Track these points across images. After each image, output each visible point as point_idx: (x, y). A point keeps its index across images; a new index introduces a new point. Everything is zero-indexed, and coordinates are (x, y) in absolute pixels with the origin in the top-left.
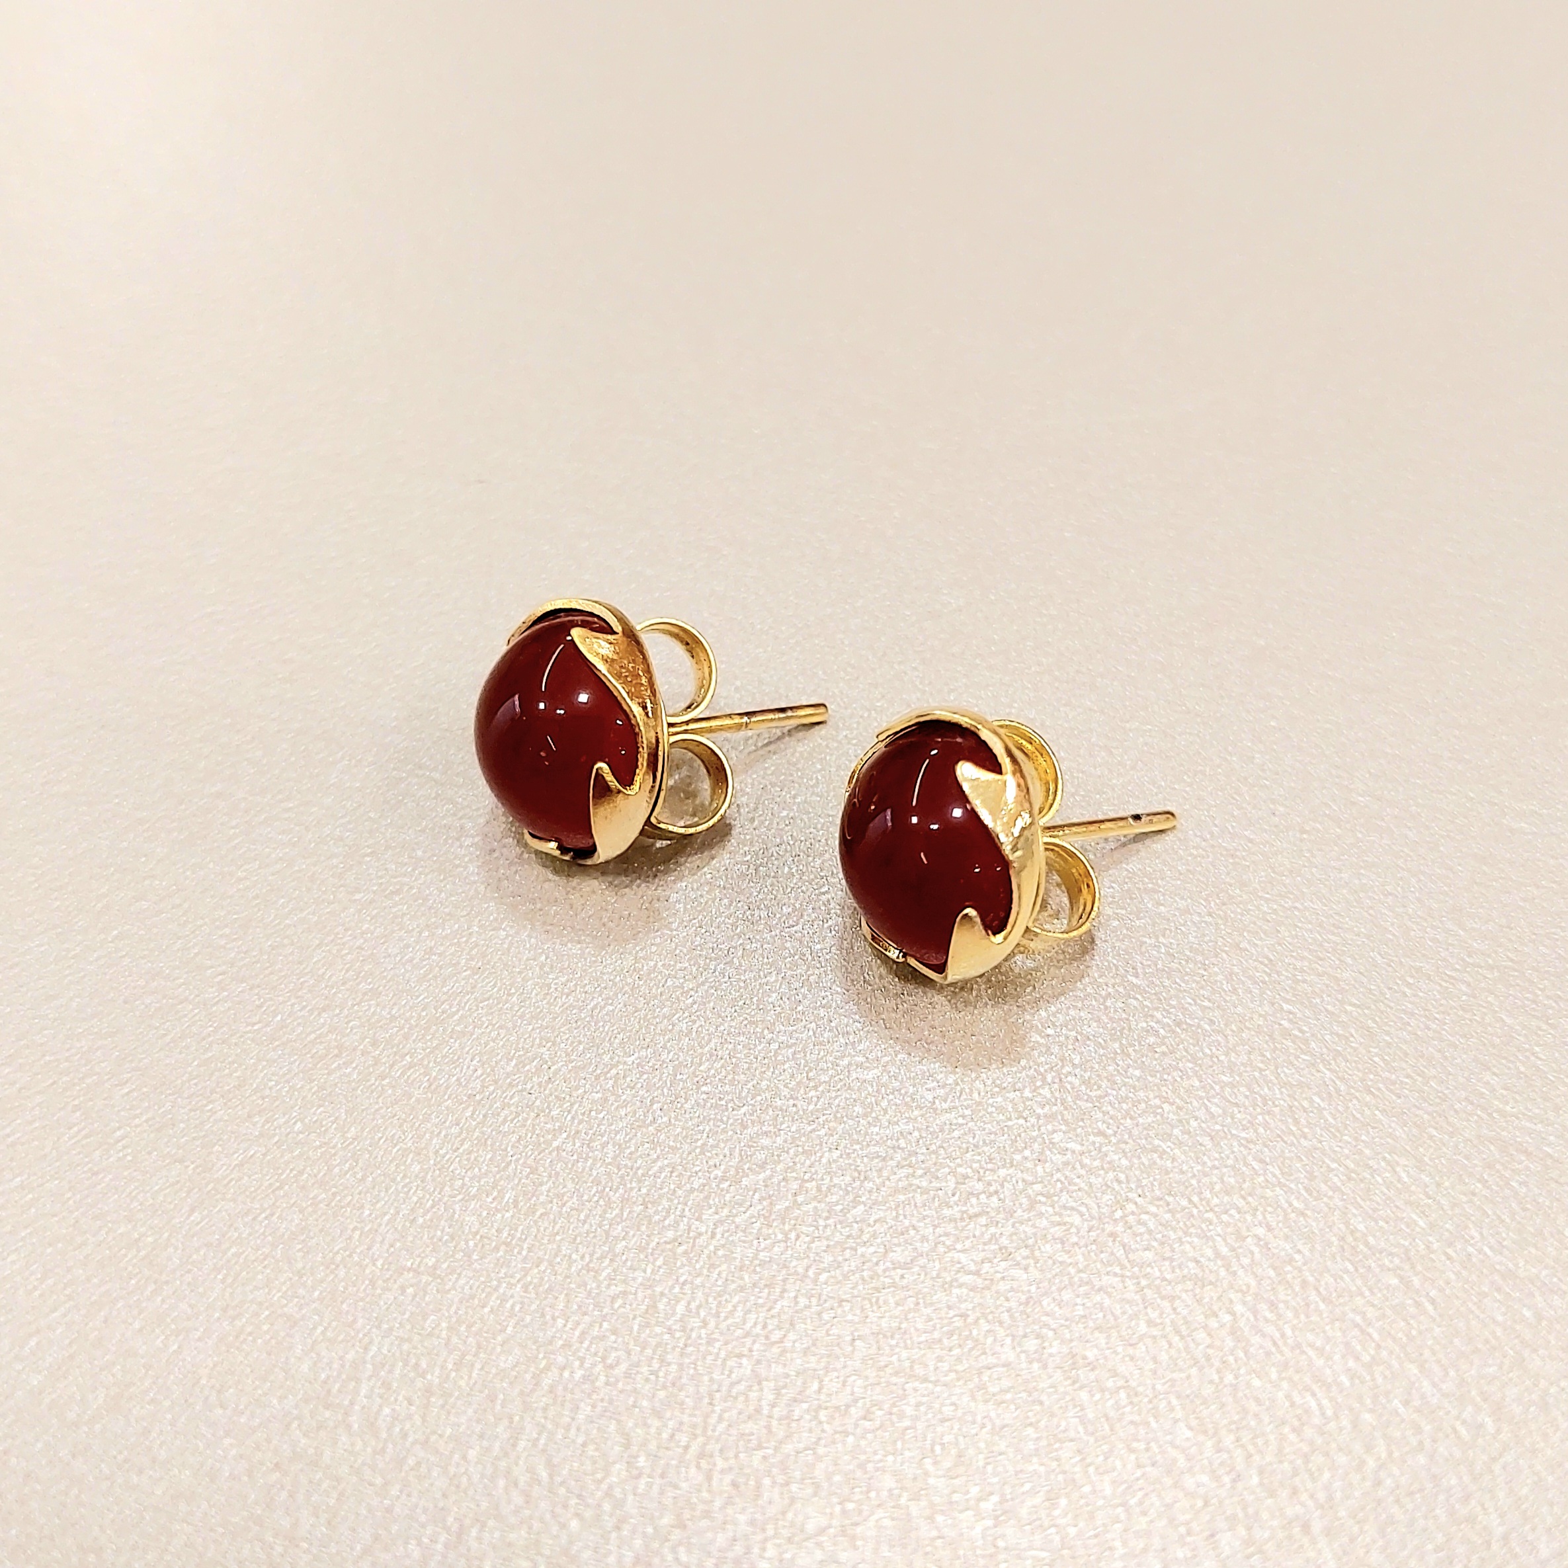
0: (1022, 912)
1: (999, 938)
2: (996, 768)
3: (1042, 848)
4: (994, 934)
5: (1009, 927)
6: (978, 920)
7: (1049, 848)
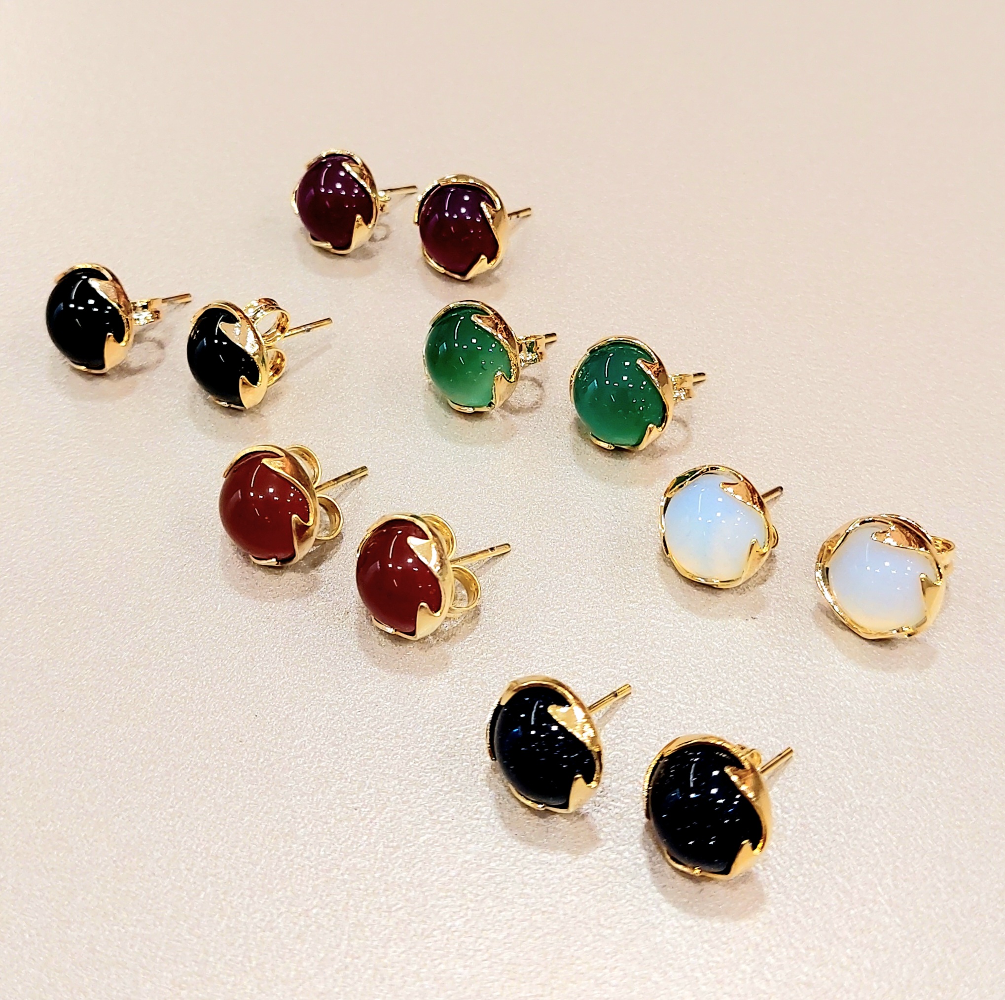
0: (447, 601)
1: (438, 614)
2: (425, 537)
3: (451, 570)
4: (436, 612)
5: (442, 608)
6: (428, 607)
7: (454, 569)
